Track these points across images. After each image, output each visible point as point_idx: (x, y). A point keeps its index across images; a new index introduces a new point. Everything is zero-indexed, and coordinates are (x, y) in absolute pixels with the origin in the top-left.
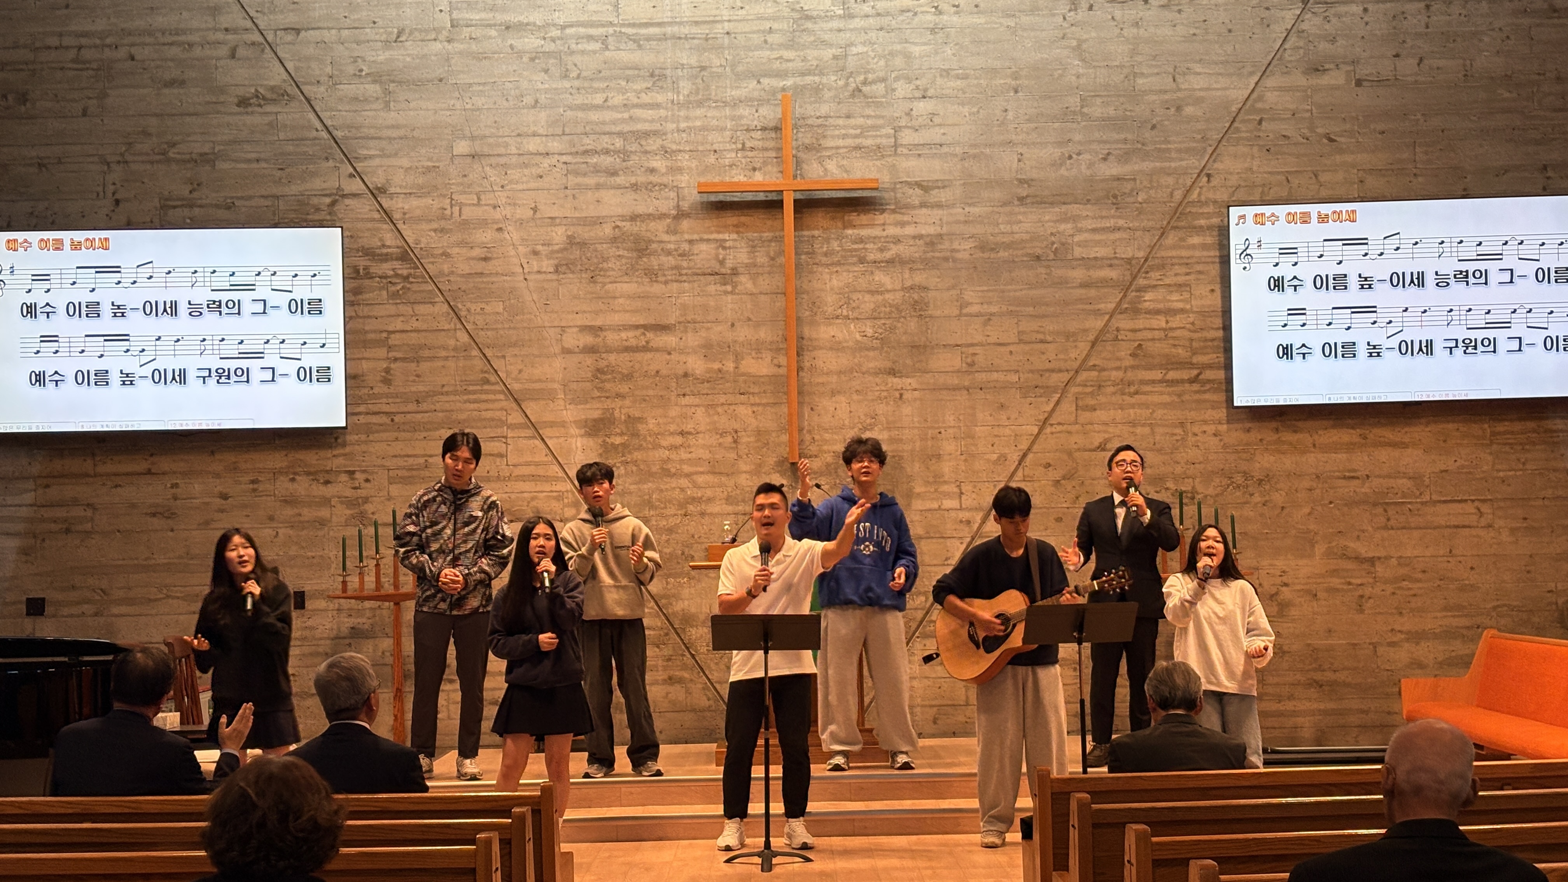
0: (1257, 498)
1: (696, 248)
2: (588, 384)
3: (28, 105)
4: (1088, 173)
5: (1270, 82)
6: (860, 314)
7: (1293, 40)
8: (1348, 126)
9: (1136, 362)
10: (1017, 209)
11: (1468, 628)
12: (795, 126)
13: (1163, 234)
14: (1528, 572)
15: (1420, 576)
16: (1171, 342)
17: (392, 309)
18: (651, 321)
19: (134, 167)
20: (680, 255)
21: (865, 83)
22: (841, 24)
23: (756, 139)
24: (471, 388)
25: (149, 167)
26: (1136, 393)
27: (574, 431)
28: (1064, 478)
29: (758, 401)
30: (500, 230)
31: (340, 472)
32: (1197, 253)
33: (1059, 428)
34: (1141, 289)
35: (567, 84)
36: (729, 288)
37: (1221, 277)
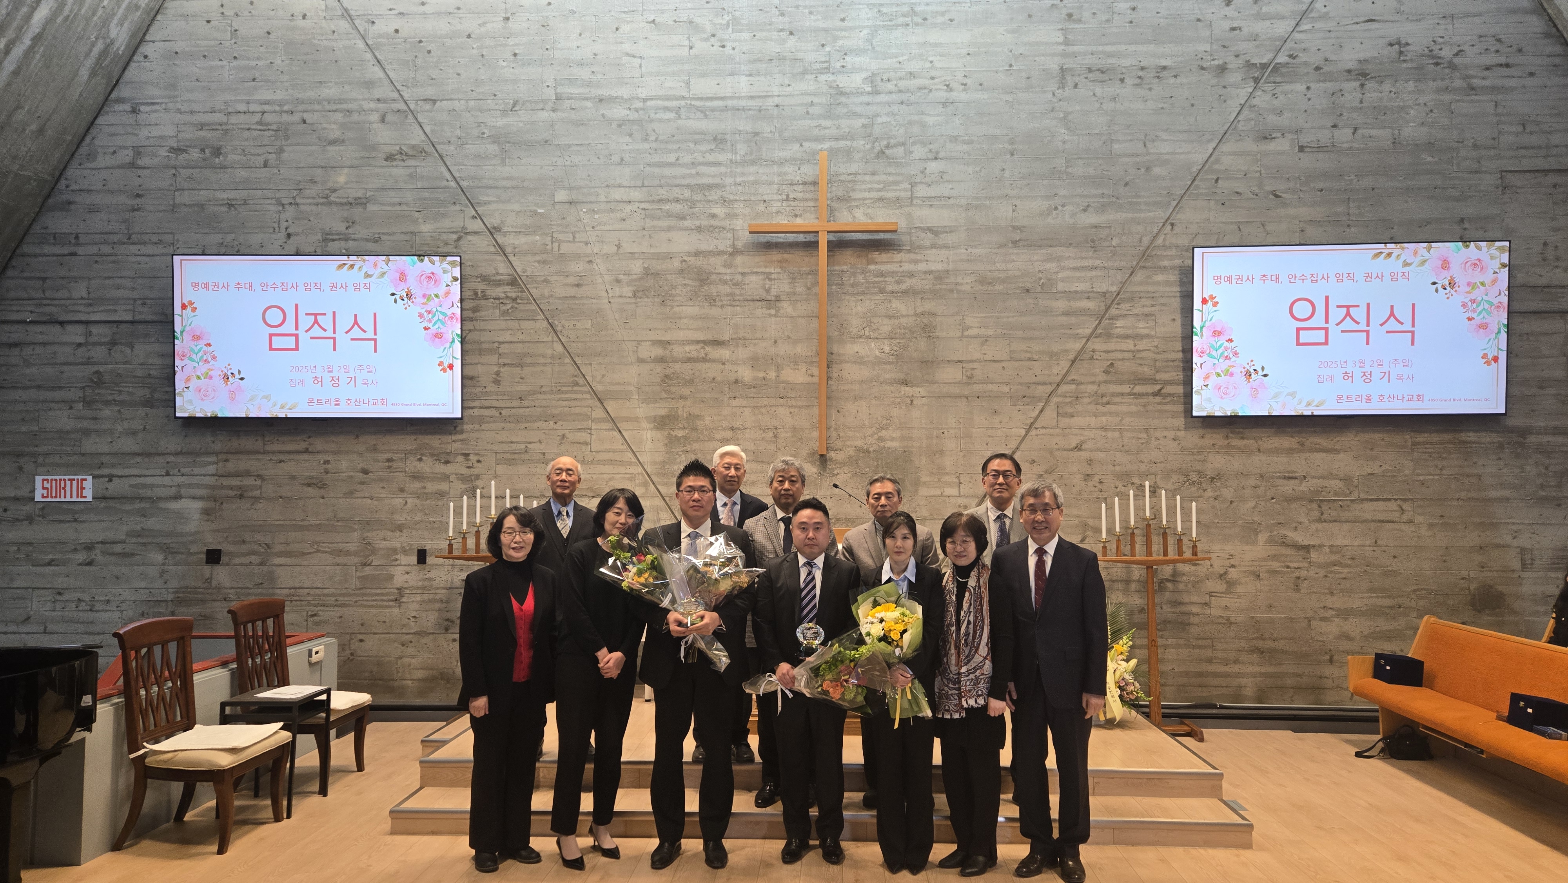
0: (1209, 493)
1: (747, 279)
2: (658, 387)
3: (221, 157)
4: (1071, 221)
5: (1225, 148)
6: (880, 334)
7: (1246, 112)
8: (1291, 185)
9: (1109, 378)
10: (1011, 251)
11: (1390, 607)
12: (829, 182)
13: (1133, 272)
14: (1445, 561)
15: (1349, 562)
16: (1138, 362)
17: (503, 324)
18: (710, 337)
19: (302, 207)
20: (734, 285)
21: (888, 146)
22: (869, 99)
23: (798, 192)
24: (564, 389)
25: (314, 208)
26: (1108, 403)
27: (645, 425)
29: (795, 405)
30: (590, 262)
31: (458, 454)
32: (1161, 289)
33: (1043, 431)
34: (1113, 318)
35: (646, 146)
36: (773, 312)
37: (1182, 309)
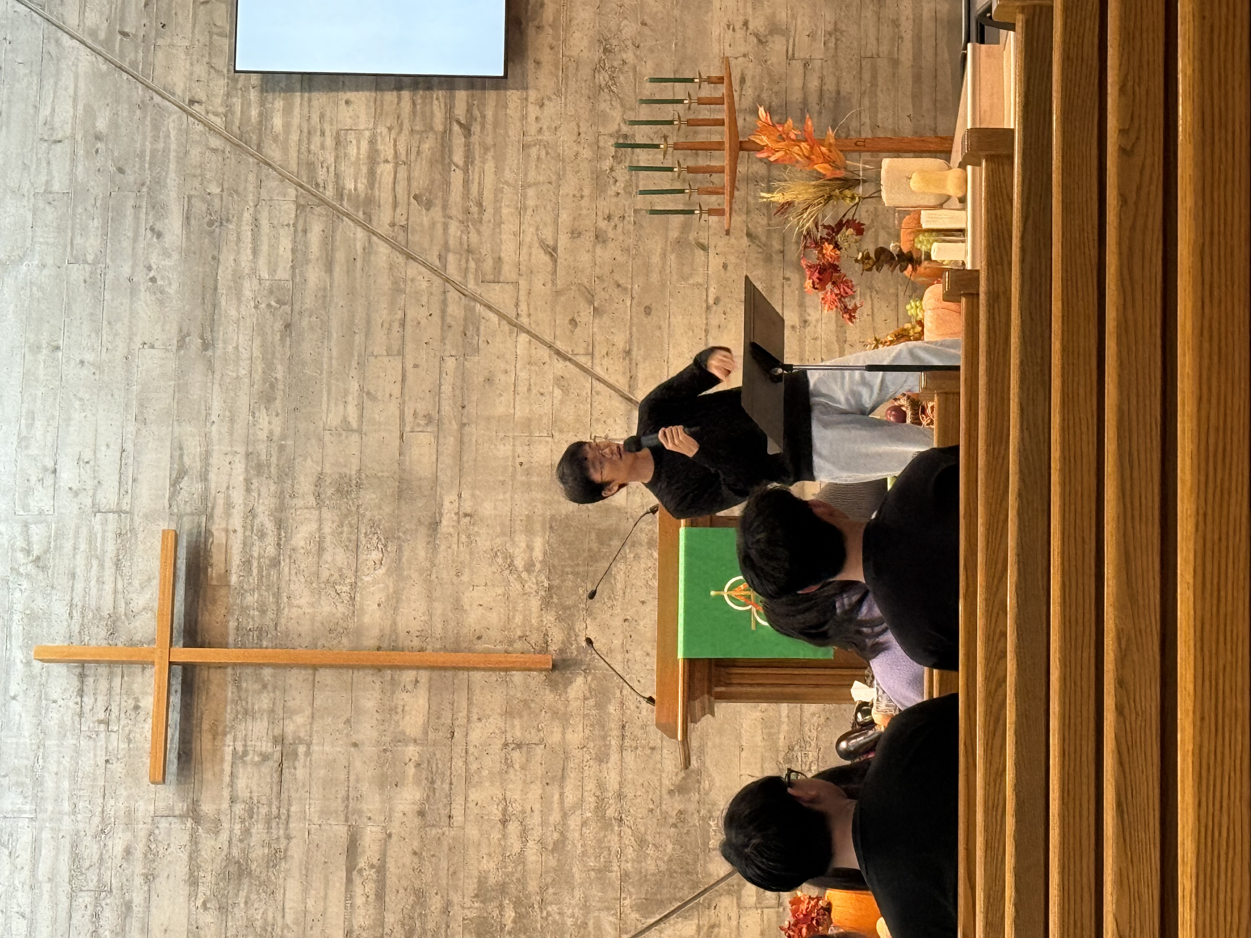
0: (629, 56)
1: (243, 793)
4: (176, 256)
5: (72, 21)
6: (349, 567)
9: (438, 202)
10: (219, 352)
13: (267, 164)
16: (413, 157)
18: (342, 860)
20: (251, 817)
23: (95, 704)
26: (480, 205)
28: (591, 302)
29: (465, 713)
32: (296, 121)
33: (523, 307)
34: (340, 194)
36: (302, 749)
37: (331, 90)
